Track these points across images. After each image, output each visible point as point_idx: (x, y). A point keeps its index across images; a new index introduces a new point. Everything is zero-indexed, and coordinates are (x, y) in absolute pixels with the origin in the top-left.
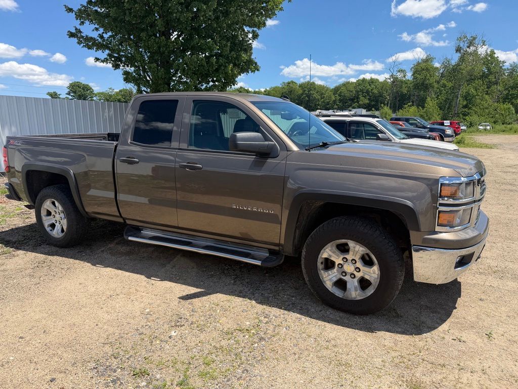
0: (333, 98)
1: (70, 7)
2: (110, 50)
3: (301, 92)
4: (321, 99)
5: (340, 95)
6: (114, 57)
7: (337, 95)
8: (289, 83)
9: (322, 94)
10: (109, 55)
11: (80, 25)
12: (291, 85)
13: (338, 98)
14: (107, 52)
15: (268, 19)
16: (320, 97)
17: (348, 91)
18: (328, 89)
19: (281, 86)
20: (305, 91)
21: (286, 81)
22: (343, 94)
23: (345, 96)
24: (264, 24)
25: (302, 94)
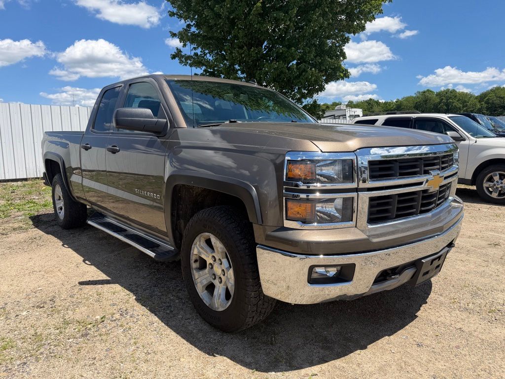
0: (478, 106)
1: (174, 33)
2: (206, 66)
3: (438, 100)
4: (463, 107)
5: (487, 103)
6: (209, 72)
7: (483, 103)
8: (424, 92)
9: (465, 102)
10: (205, 71)
11: (183, 47)
12: (427, 94)
13: (485, 105)
14: (204, 68)
15: (368, 22)
16: (461, 105)
17: (497, 97)
18: (471, 96)
19: (415, 95)
20: (442, 99)
21: (421, 90)
22: (491, 101)
23: (493, 103)
24: (363, 28)
25: (440, 103)
